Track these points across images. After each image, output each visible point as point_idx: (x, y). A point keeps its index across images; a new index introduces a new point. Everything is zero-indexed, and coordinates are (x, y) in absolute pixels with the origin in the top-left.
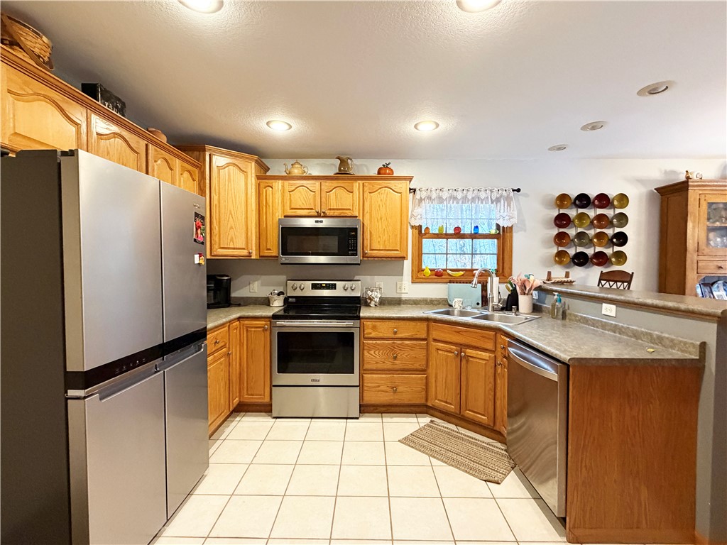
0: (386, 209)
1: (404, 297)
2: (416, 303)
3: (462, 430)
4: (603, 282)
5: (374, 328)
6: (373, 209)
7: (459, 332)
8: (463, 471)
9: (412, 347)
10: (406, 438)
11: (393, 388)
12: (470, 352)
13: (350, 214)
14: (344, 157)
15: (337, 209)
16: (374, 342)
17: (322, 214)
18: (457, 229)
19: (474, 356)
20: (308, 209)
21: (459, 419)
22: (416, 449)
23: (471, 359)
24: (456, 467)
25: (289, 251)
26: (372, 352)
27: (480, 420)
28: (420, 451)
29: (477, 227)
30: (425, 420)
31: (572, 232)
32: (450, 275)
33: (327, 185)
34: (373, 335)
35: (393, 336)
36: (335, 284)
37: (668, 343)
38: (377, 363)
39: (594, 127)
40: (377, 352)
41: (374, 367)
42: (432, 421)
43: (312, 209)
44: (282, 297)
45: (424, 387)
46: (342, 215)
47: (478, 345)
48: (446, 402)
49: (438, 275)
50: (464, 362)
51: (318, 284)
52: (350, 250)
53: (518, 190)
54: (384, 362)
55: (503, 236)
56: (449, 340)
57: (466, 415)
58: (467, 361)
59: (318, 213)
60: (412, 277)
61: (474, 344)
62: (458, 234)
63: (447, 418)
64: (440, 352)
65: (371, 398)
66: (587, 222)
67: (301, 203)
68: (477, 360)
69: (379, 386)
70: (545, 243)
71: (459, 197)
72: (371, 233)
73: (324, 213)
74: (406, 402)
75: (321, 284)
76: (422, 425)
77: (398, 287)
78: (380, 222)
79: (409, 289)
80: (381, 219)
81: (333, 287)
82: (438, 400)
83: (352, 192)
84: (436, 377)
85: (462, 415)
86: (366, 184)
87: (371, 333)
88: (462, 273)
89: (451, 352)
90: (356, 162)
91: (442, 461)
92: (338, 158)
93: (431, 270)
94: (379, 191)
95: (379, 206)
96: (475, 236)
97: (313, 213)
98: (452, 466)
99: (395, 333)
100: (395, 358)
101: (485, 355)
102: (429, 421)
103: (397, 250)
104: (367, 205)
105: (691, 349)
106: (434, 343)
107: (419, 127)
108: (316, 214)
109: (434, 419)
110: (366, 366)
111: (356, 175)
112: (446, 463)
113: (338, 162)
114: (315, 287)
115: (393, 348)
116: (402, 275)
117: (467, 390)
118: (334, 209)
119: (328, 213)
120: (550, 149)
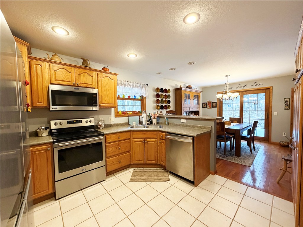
0: (108, 86)
1: (112, 123)
2: (117, 125)
3: (146, 169)
4: (167, 114)
5: (111, 138)
6: (103, 86)
7: (144, 134)
8: (158, 181)
9: (125, 143)
10: (131, 179)
11: (119, 161)
12: (148, 140)
13: (91, 87)
14: (86, 59)
15: (85, 84)
16: (111, 144)
17: (76, 85)
18: (129, 97)
19: (150, 141)
20: (67, 81)
21: (145, 165)
22: (138, 181)
23: (148, 142)
24: (155, 181)
25: (56, 104)
26: (110, 149)
27: (153, 163)
28: (140, 181)
29: (135, 96)
30: (131, 170)
31: (160, 99)
32: (128, 114)
33: (78, 71)
34: (110, 141)
35: (118, 140)
36: (81, 120)
37: (203, 128)
38: (112, 153)
39: (172, 69)
40: (112, 148)
41: (111, 155)
42: (134, 169)
43: (70, 82)
44: (48, 130)
45: (130, 157)
46: (87, 86)
47: (151, 137)
48: (139, 160)
49: (124, 114)
50: (146, 144)
51: (71, 121)
52: (94, 104)
53: (147, 85)
54: (115, 152)
55: (143, 99)
56: (140, 137)
57: (147, 163)
58: (147, 143)
59: (74, 84)
60: (115, 115)
61: (150, 137)
62: (129, 98)
63: (138, 166)
64: (136, 142)
65: (110, 169)
66: (163, 96)
67: (63, 78)
68: (151, 142)
69: (113, 163)
70: (153, 102)
71: (131, 85)
72: (102, 96)
73: (77, 84)
74: (124, 165)
75: (73, 121)
76: (132, 172)
77: (109, 119)
78: (106, 91)
79: (114, 120)
80: (106, 90)
81: (81, 122)
82: (136, 160)
83: (92, 76)
84: (135, 152)
85: (146, 163)
86: (99, 74)
87: (109, 141)
88: (132, 113)
89: (141, 142)
90: (91, 63)
91: (150, 181)
92: (82, 59)
93: (122, 112)
94: (105, 78)
95: (105, 84)
96: (134, 99)
97: (71, 84)
98: (154, 181)
99: (119, 138)
100: (119, 149)
101: (154, 140)
102: (133, 169)
103: (113, 104)
104: (100, 83)
105: (209, 128)
106: (133, 140)
107: (129, 56)
108: (73, 85)
109: (134, 168)
110: (108, 156)
111: (92, 68)
112: (151, 181)
113: (82, 60)
114: (69, 123)
115: (118, 145)
116: (111, 114)
117: (148, 154)
118: (83, 83)
119: (80, 85)
120: (157, 73)
